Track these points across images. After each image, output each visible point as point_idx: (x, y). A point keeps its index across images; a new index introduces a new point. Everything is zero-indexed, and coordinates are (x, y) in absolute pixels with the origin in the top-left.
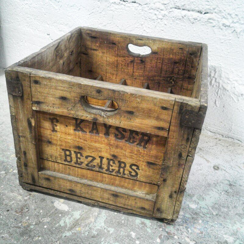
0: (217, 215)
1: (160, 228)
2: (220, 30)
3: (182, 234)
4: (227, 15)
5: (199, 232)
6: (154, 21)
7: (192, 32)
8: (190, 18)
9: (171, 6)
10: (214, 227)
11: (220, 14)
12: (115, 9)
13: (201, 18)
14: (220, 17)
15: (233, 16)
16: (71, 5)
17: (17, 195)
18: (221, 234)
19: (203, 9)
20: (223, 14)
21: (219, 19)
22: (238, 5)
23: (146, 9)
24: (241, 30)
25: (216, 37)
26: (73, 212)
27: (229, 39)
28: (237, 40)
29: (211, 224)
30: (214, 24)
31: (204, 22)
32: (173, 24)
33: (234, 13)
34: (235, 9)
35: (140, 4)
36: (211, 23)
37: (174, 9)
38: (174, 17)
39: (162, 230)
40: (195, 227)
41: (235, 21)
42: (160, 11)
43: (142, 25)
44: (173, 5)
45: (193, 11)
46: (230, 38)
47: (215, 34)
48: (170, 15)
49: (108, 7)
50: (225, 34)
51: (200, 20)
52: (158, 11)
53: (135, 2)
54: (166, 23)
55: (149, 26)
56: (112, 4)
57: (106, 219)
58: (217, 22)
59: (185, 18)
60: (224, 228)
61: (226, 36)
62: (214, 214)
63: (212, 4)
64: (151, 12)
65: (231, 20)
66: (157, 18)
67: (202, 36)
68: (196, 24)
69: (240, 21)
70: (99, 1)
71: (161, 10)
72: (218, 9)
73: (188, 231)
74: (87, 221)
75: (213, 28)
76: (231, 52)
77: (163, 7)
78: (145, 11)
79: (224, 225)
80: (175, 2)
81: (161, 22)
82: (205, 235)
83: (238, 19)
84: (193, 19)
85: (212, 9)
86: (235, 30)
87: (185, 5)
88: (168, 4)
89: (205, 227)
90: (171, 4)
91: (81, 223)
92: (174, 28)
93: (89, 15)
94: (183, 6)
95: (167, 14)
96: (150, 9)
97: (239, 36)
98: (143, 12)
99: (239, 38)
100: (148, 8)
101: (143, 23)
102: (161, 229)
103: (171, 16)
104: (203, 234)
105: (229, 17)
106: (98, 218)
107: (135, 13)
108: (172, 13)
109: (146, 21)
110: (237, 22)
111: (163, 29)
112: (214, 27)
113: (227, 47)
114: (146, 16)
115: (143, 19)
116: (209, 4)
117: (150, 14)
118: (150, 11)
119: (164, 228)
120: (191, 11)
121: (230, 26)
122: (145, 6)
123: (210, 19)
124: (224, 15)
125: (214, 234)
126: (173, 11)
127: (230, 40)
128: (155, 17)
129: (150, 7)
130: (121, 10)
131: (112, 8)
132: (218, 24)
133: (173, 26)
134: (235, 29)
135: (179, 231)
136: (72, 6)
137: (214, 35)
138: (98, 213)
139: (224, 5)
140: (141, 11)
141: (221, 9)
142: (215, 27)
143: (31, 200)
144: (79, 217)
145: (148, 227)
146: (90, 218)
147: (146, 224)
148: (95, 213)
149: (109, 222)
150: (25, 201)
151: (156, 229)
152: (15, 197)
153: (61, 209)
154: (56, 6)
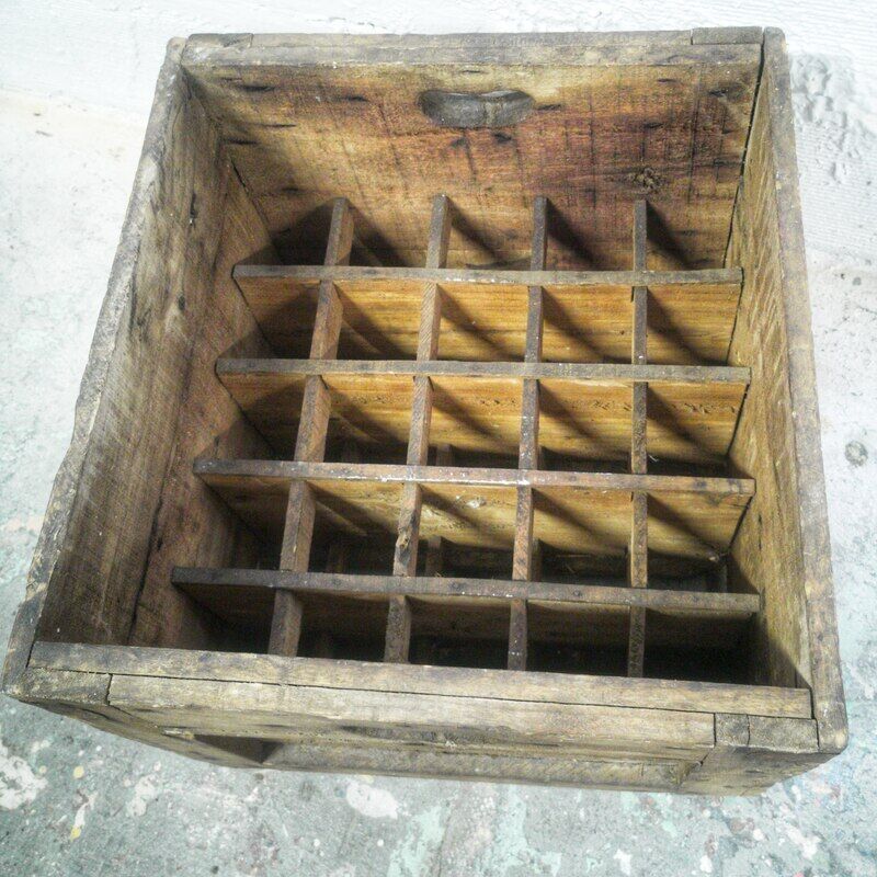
1: (703, 808)
3: (774, 817)
5: (830, 791)
10: (871, 757)
17: (220, 794)
26: (417, 818)
29: (863, 745)
39: (711, 818)
57: (528, 815)
62: (869, 693)
73: (794, 799)
74: (472, 845)
82: (846, 800)
91: (453, 859)
102: (707, 813)
104: (841, 797)
106: (502, 821)
135: (765, 806)
138: (494, 797)
143: (269, 800)
144: (441, 832)
145: (665, 817)
146: (475, 826)
147: (656, 804)
148: (485, 800)
149: (540, 826)
150: (254, 810)
151: (690, 816)
152: (213, 805)
153: (375, 815)
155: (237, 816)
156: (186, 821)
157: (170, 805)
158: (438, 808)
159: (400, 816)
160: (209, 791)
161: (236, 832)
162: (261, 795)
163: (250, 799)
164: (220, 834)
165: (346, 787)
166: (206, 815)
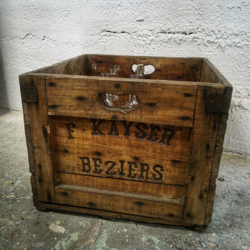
0: (230, 226)
1: (170, 244)
2: (206, 47)
4: (211, 32)
5: (215, 245)
6: (143, 47)
7: (179, 52)
8: (176, 39)
9: (157, 31)
10: (230, 239)
11: (203, 33)
12: (106, 41)
13: (186, 38)
14: (204, 35)
15: (216, 32)
16: (67, 42)
17: (8, 220)
18: (239, 246)
19: (187, 29)
20: (206, 32)
21: (203, 37)
22: (220, 22)
23: (135, 37)
24: (225, 44)
25: (203, 54)
26: (70, 234)
27: (214, 54)
28: (223, 54)
29: (227, 236)
30: (199, 42)
31: (189, 41)
32: (161, 48)
33: (217, 29)
34: (217, 26)
35: (128, 33)
36: (197, 41)
37: (161, 33)
38: (161, 41)
39: (173, 247)
40: (209, 241)
41: (219, 36)
42: (148, 37)
43: (132, 51)
44: (160, 30)
45: (178, 33)
46: (216, 53)
47: (201, 51)
48: (157, 39)
49: (100, 39)
50: (211, 50)
51: (186, 40)
52: (146, 37)
53: (124, 32)
54: (154, 47)
55: (139, 52)
56: (103, 36)
57: (108, 238)
58: (202, 40)
59: (171, 40)
60: (241, 238)
61: (211, 52)
62: (228, 225)
63: (195, 24)
64: (139, 39)
65: (214, 37)
66: (145, 44)
67: (189, 54)
68: (182, 45)
69: (223, 37)
70: (91, 35)
71: (148, 36)
72: (201, 28)
73: (202, 246)
74: (86, 243)
75: (199, 46)
76: (218, 66)
77: (150, 33)
78: (134, 39)
79: (241, 236)
80: (161, 27)
81: (149, 47)
82: (221, 248)
83: (221, 34)
84: (179, 40)
85: (195, 28)
86: (219, 46)
87: (170, 28)
88: (154, 29)
89: (220, 240)
90: (158, 29)
91: (79, 246)
92: (162, 50)
93: (83, 48)
94: (168, 29)
95: (154, 39)
96: (138, 36)
97: (224, 50)
98: (132, 40)
99: (224, 52)
100: (137, 36)
101: (133, 49)
102: (171, 246)
103: (158, 40)
104: (219, 248)
105: (212, 34)
106: (99, 239)
107: (125, 42)
108: (159, 37)
109: (136, 47)
110: (221, 37)
111: (152, 53)
112: (199, 45)
113: (214, 62)
114: (135, 43)
115: (132, 46)
116: (192, 25)
117: (139, 41)
118: (138, 38)
119: (174, 244)
120: (176, 33)
121: (215, 42)
122: (134, 34)
123: (195, 38)
124: (208, 33)
125: (231, 246)
126: (159, 36)
127: (216, 55)
128: (143, 43)
129: (138, 34)
130: (112, 41)
131: (104, 40)
132: (203, 42)
133: (161, 49)
134: (220, 44)
135: (192, 246)
136: (67, 43)
137: (201, 52)
138: (98, 233)
139: (206, 23)
140: (130, 39)
141: (204, 28)
142: (201, 45)
143: (24, 224)
144: (77, 238)
145: (156, 245)
146: (89, 239)
147: (153, 241)
148: (95, 233)
149: (112, 242)
150: (17, 225)
151: (165, 246)
152: (5, 223)
153: (57, 232)
154: (53, 45)
159: (65, 233)
164: (4, 229)
165: (50, 224)
166: (2, 224)
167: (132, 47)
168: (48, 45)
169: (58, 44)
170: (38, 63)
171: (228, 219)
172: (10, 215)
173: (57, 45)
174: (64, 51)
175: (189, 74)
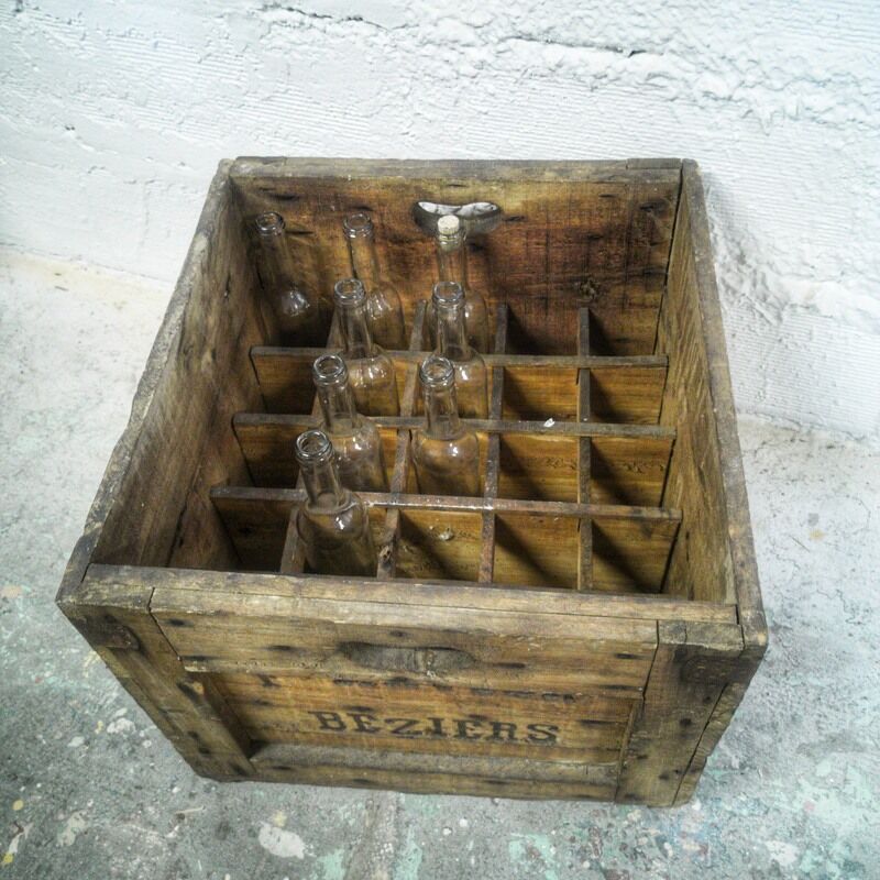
0: (742, 766)
1: (583, 860)
2: (696, 109)
3: (648, 869)
4: (719, 61)
5: (698, 848)
6: (448, 84)
7: (593, 118)
8: (580, 71)
9: (501, 34)
10: (737, 819)
11: (691, 58)
12: (288, 46)
13: (621, 73)
14: (692, 67)
15: (742, 63)
16: (121, 33)
17: (144, 830)
18: (759, 841)
19: (624, 39)
20: (701, 58)
21: (687, 76)
22: (757, 26)
23: (409, 43)
24: (772, 109)
25: (686, 134)
26: (320, 859)
27: (730, 137)
28: (763, 141)
29: (729, 809)
30: (673, 92)
31: (633, 83)
32: (520, 94)
33: (743, 53)
34: (745, 40)
35: (378, 26)
36: (662, 87)
37: (514, 40)
38: (518, 70)
39: (590, 868)
40: (684, 832)
41: (750, 79)
42: (462, 49)
43: (405, 97)
44: (509, 29)
45: (585, 45)
46: (737, 135)
47: (679, 122)
48: (500, 62)
49: (262, 37)
50: (716, 123)
51: (618, 79)
52: (453, 49)
53: (361, 19)
54: (491, 89)
55: (432, 101)
56: (275, 26)
57: (423, 860)
58: (682, 84)
59: (560, 71)
60: (766, 813)
61: (719, 129)
62: (736, 763)
63: (655, 23)
64: (427, 53)
65: (733, 79)
66: (455, 75)
67: (631, 129)
68: (603, 91)
69: (768, 82)
70: (222, 17)
71: (464, 46)
72: (682, 40)
73: (665, 854)
75: (670, 103)
76: (742, 179)
77: (469, 35)
78: (408, 52)
79: (768, 803)
80: (514, 20)
81: (473, 87)
82: (713, 856)
83: (760, 74)
84: (592, 79)
85: (657, 41)
86: (750, 111)
87: (551, 28)
88: (488, 24)
89: (712, 824)
90: (501, 26)
92: (526, 104)
93: (199, 62)
94: (547, 32)
95: (490, 59)
96: (423, 44)
97: (767, 130)
98: (397, 54)
99: (768, 135)
100: (416, 41)
101: (405, 90)
102: (587, 864)
103: (508, 67)
104: (709, 854)
105: (725, 67)
106: (399, 865)
107: (369, 59)
108: (508, 54)
109: (415, 82)
110: (760, 83)
111: (485, 110)
112: (672, 100)
113: (728, 164)
114: (413, 68)
115: (402, 76)
116: (643, 24)
117: (427, 62)
118: (424, 51)
119: (594, 857)
120: (578, 45)
121: (734, 98)
122: (403, 32)
123: (655, 76)
124: (707, 62)
125: (740, 844)
126: (510, 50)
127: (738, 141)
128: (446, 71)
129: (420, 37)
130: (315, 48)
131: (279, 42)
132: (688, 91)
133: (520, 99)
134: (752, 107)
135: (639, 859)
136: (122, 36)
137: (677, 125)
138: (394, 843)
139: (703, 24)
140: (388, 49)
141: (692, 41)
142: (677, 101)
143: (188, 838)
144: (342, 872)
145: (549, 866)
146: (374, 869)
147: (540, 855)
148: (385, 846)
149: (432, 871)
150: (173, 846)
151: (571, 867)
152: (137, 839)
153: (284, 855)
154: (67, 37)
155: (157, 851)
156: (110, 852)
157: (97, 838)
158: (341, 851)
159: (306, 857)
160: (134, 827)
161: (155, 864)
162: (181, 833)
163: (171, 835)
164: (140, 866)
165: (259, 829)
166: (129, 848)
167: (402, 80)
168: (47, 36)
169: (85, 35)
170: (24, 97)
171: (738, 739)
172: (142, 805)
173: (83, 39)
174: (120, 62)
175: (630, 227)
